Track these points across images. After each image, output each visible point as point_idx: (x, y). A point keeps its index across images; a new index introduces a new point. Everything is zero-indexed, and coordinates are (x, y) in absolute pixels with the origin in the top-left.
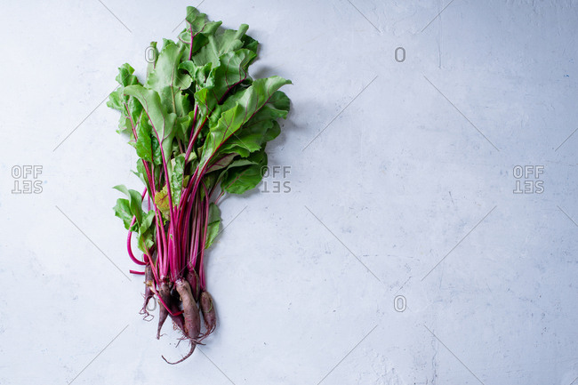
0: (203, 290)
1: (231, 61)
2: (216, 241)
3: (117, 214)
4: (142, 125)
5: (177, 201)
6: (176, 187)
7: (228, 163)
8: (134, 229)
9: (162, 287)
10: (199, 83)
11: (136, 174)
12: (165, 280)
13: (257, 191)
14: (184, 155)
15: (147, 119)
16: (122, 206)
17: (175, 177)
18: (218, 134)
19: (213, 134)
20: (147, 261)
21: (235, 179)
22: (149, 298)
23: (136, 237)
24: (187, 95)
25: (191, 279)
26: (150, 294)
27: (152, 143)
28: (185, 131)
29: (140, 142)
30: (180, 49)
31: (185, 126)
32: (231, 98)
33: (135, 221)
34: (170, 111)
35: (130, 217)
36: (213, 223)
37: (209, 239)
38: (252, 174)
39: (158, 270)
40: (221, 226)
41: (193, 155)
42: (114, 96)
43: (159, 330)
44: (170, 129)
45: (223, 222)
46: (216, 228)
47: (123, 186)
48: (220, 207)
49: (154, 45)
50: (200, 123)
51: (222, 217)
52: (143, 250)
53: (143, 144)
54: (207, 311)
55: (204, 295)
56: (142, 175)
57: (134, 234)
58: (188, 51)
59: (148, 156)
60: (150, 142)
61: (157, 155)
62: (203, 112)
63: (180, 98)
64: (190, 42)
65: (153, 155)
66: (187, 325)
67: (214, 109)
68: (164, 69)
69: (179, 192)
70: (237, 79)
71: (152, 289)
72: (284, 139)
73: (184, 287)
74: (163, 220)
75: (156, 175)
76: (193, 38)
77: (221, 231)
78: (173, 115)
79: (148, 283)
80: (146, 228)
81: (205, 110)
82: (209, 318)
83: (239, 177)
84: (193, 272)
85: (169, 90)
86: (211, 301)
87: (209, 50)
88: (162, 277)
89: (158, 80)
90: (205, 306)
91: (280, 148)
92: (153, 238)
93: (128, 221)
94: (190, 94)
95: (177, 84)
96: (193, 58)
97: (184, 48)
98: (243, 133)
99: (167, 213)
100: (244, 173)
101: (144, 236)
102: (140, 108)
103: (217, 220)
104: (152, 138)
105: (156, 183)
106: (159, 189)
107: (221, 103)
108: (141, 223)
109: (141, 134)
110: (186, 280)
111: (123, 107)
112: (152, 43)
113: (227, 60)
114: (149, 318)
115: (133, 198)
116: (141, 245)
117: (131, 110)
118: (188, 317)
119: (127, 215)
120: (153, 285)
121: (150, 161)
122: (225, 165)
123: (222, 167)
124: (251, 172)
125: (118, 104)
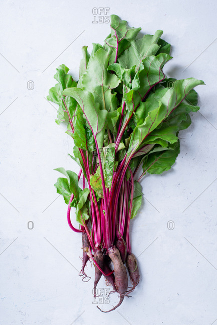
0: (129, 253)
1: (152, 64)
2: (139, 212)
3: (58, 191)
4: (78, 119)
5: (109, 185)
6: (108, 173)
7: (149, 150)
8: (72, 205)
9: (97, 254)
10: (125, 84)
11: (74, 159)
12: (99, 248)
13: (172, 171)
14: (114, 145)
15: (82, 113)
16: (62, 184)
17: (107, 165)
18: (144, 130)
19: (140, 130)
20: (83, 230)
21: (154, 162)
22: (86, 261)
23: (74, 211)
24: (115, 93)
25: (120, 245)
26: (87, 259)
27: (87, 133)
28: (114, 125)
29: (77, 134)
30: (108, 53)
31: (114, 121)
32: (152, 95)
33: (73, 197)
34: (101, 108)
35: (69, 193)
36: (136, 198)
37: (133, 211)
38: (168, 157)
39: (93, 238)
40: (143, 200)
41: (122, 146)
42: (53, 92)
43: (95, 288)
44: (103, 124)
45: (144, 196)
46: (139, 201)
47: (63, 169)
48: (142, 184)
49: (85, 48)
50: (127, 117)
51: (143, 192)
52: (80, 222)
53: (79, 135)
54: (132, 271)
55: (130, 257)
56: (78, 160)
57: (73, 209)
58: (115, 54)
59: (83, 145)
60: (85, 133)
61: (90, 143)
62: (130, 108)
63: (109, 96)
64: (116, 46)
65: (87, 143)
66: (118, 283)
67: (139, 106)
68: (95, 71)
69: (111, 177)
70: (157, 79)
71: (89, 254)
72: (193, 127)
73: (115, 254)
74: (96, 197)
75: (89, 159)
76: (118, 43)
77: (143, 203)
78: (105, 112)
79: (85, 249)
80: (82, 204)
81: (131, 107)
82: (134, 276)
83: (157, 160)
84: (121, 240)
85: (100, 89)
86: (136, 262)
87: (131, 52)
88: (97, 245)
89: (90, 81)
90: (131, 266)
91: (189, 134)
92: (88, 212)
93: (67, 197)
94: (118, 93)
95: (107, 83)
96: (119, 60)
97: (111, 52)
98: (163, 126)
99: (100, 192)
100: (161, 156)
101: (81, 211)
102: (75, 103)
103: (139, 195)
104: (86, 128)
105: (90, 166)
106: (93, 172)
107: (144, 100)
108: (78, 200)
109: (78, 127)
110: (117, 247)
111: (61, 102)
112: (84, 47)
113: (149, 63)
114: (87, 279)
115: (71, 178)
116: (78, 218)
117: (68, 105)
118: (118, 277)
119: (67, 192)
120: (89, 251)
121: (85, 149)
122: (147, 151)
123: (144, 153)
124: (167, 155)
125: (56, 99)
